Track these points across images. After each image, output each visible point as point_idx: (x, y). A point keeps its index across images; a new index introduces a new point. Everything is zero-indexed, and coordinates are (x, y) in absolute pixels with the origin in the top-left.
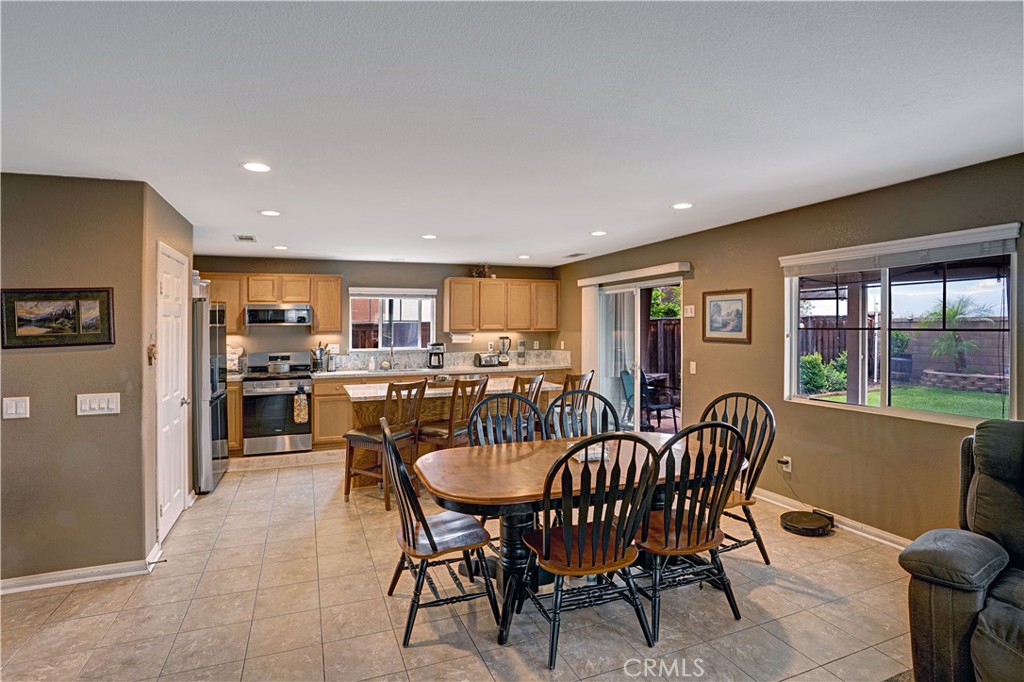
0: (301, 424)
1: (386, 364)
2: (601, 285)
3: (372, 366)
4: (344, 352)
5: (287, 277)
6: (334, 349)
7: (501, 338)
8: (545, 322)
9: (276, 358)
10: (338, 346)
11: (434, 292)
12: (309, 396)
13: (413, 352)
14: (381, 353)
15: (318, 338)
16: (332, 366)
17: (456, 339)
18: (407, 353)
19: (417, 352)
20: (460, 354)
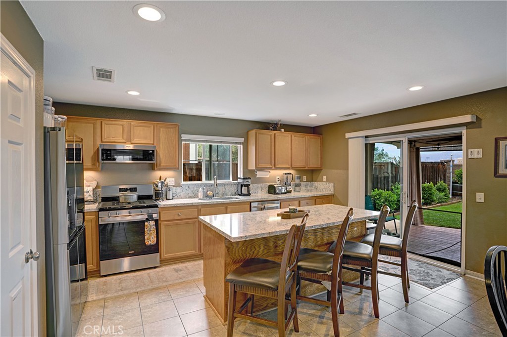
0: (151, 246)
1: (210, 193)
2: (366, 137)
3: (200, 195)
4: (178, 185)
5: (134, 123)
6: (171, 181)
7: (286, 174)
8: (314, 163)
9: (126, 190)
10: (173, 179)
11: (242, 140)
12: (156, 221)
13: (228, 184)
14: (206, 185)
15: (158, 174)
16: (170, 196)
17: (259, 174)
18: (224, 185)
19: (230, 184)
20: (260, 185)
